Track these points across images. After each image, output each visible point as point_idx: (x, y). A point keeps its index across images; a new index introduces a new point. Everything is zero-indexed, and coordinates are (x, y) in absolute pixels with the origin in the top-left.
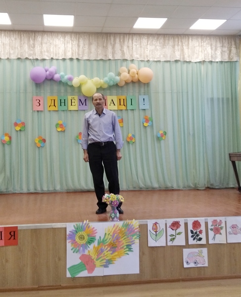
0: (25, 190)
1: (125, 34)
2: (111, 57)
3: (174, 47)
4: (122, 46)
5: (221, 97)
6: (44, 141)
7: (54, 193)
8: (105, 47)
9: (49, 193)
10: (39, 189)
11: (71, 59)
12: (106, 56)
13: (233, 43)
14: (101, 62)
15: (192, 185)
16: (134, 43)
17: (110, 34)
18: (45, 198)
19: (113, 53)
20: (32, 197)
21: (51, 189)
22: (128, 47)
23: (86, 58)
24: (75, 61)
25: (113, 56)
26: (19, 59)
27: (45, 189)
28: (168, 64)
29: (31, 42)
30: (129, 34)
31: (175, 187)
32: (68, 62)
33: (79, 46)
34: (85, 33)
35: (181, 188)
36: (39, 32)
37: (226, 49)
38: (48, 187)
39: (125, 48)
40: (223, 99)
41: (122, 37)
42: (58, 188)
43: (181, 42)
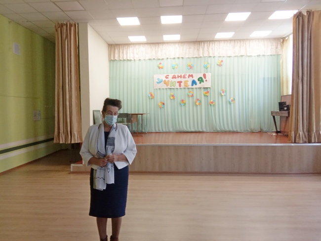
0: (154, 131)
1: (210, 41)
2: (201, 56)
3: (240, 47)
4: (208, 49)
6: (164, 104)
7: (169, 133)
8: (198, 50)
9: (166, 133)
10: (161, 130)
11: (179, 58)
12: (199, 55)
13: (279, 43)
14: (196, 59)
15: (249, 130)
16: (216, 46)
17: (202, 41)
18: (164, 135)
19: (203, 53)
20: (157, 134)
21: (167, 130)
22: (212, 49)
23: (187, 57)
24: (181, 59)
25: (203, 55)
26: (150, 59)
27: (164, 130)
28: (236, 58)
29: (157, 49)
30: (213, 41)
31: (239, 130)
32: (177, 59)
33: (183, 50)
34: (187, 42)
35: (242, 131)
36: (160, 43)
37: (274, 47)
38: (165, 129)
39: (210, 50)
41: (208, 43)
42: (171, 130)
43: (245, 44)
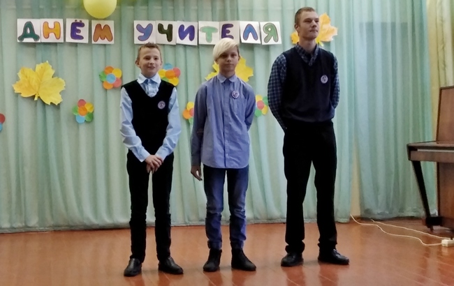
5: (389, 20)
40: (393, 25)
